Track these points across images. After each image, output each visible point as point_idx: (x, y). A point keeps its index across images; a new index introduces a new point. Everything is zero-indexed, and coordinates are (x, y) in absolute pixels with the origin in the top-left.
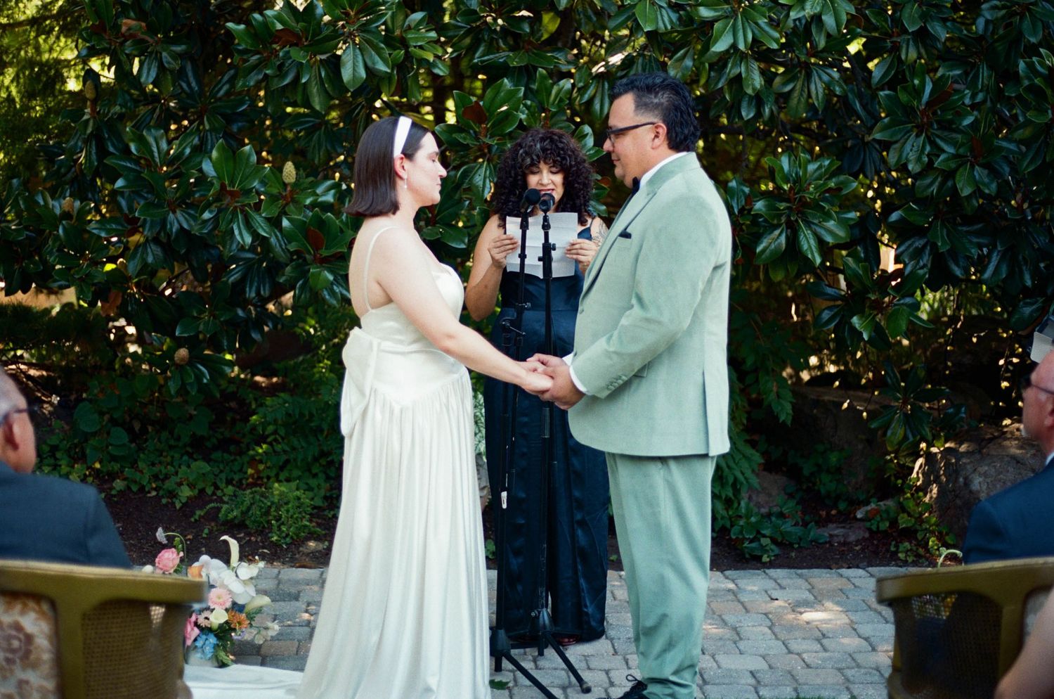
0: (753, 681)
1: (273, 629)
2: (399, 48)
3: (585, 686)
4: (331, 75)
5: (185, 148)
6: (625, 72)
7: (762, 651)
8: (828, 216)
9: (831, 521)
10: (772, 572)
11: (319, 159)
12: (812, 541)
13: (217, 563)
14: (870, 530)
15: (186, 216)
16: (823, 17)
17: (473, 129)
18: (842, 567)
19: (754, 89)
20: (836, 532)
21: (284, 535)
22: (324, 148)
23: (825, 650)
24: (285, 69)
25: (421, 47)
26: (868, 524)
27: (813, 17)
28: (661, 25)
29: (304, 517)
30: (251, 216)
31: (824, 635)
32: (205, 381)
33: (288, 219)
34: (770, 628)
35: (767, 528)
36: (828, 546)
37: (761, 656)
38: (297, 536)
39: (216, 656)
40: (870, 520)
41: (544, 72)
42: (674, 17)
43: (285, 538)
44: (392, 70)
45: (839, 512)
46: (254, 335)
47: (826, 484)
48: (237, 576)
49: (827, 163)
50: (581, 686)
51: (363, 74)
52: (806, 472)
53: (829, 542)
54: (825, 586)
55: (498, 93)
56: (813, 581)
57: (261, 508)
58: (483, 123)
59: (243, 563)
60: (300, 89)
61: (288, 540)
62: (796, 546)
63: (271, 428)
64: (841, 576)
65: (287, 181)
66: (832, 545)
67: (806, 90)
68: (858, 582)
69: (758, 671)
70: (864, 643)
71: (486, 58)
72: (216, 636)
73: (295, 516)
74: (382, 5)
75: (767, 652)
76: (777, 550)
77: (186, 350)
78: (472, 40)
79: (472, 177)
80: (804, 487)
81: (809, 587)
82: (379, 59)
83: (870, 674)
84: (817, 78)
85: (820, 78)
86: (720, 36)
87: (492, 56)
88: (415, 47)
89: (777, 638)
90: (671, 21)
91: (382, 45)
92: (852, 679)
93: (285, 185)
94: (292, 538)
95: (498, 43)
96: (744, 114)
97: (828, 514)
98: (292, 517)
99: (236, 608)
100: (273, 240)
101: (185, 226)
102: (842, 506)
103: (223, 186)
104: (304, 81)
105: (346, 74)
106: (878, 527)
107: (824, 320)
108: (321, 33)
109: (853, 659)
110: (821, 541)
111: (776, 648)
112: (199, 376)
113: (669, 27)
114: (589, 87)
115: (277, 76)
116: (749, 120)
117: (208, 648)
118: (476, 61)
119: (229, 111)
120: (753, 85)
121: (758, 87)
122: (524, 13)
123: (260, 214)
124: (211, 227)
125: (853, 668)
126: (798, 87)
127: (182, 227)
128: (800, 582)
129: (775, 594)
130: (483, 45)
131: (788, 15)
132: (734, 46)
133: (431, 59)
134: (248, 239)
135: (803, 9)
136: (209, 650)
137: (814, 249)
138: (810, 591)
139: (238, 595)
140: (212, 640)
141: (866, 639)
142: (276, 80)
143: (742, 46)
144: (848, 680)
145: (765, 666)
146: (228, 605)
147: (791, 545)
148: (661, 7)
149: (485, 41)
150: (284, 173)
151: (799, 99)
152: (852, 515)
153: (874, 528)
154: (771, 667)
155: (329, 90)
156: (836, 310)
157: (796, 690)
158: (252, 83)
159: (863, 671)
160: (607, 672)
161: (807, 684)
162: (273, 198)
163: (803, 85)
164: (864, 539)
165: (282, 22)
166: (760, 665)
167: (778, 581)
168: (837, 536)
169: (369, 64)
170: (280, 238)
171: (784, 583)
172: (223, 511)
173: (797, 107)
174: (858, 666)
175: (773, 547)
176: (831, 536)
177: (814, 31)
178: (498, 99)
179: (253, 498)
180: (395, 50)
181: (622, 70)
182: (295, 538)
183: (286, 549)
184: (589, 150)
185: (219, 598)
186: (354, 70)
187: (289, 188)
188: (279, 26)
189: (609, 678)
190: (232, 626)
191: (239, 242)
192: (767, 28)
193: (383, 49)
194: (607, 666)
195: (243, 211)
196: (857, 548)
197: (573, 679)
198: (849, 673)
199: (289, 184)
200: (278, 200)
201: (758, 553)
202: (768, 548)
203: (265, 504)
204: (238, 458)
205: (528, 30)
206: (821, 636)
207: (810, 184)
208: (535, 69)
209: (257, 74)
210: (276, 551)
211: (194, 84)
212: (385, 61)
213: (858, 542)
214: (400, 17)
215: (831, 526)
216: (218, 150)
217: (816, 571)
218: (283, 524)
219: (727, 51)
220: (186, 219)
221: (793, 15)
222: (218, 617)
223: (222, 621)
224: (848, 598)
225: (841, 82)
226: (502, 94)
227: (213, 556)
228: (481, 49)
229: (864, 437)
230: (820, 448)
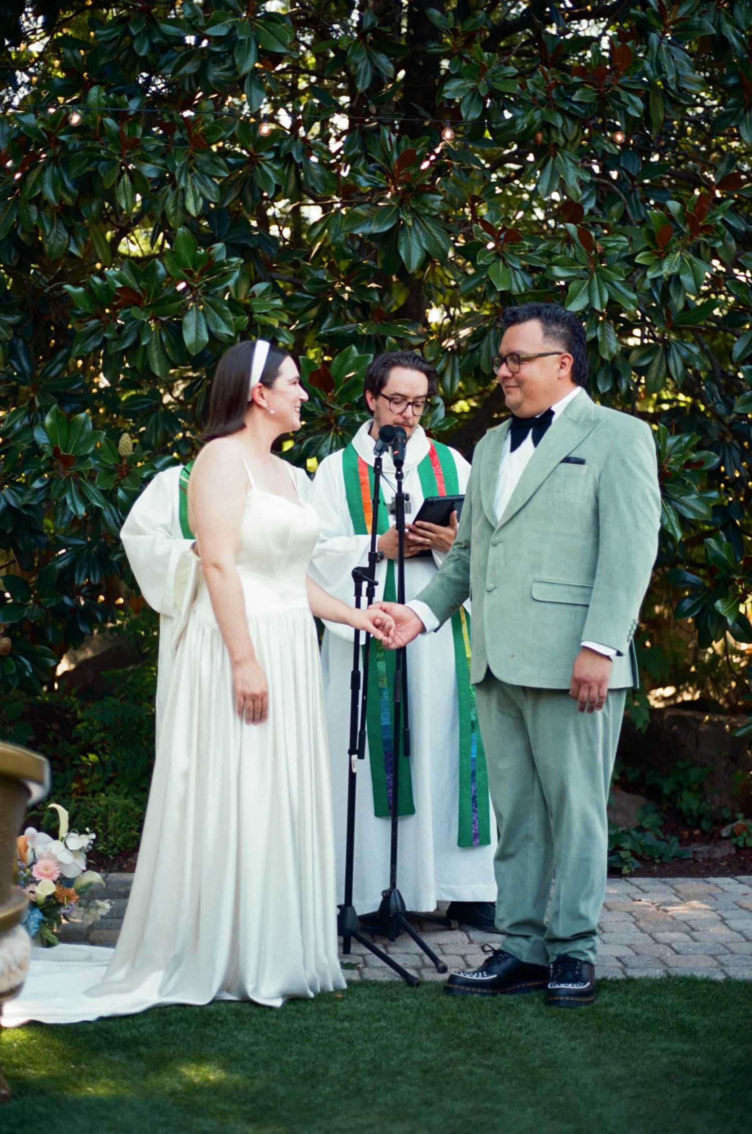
0: (619, 964)
1: (104, 908)
2: (243, 314)
3: (440, 965)
4: (172, 339)
5: (14, 424)
6: (475, 345)
7: (626, 942)
8: (688, 491)
9: (694, 841)
10: (634, 880)
11: (156, 440)
12: (674, 857)
13: (44, 836)
14: (736, 846)
15: (14, 493)
16: (681, 277)
17: (318, 397)
18: (708, 877)
19: (610, 354)
20: (700, 849)
21: (111, 845)
22: (161, 428)
23: (695, 940)
24: (125, 332)
25: (265, 314)
26: (734, 840)
27: (670, 277)
28: (515, 287)
29: (133, 828)
30: (84, 486)
31: (693, 929)
32: (28, 674)
33: (123, 490)
34: (634, 923)
35: (627, 841)
36: (691, 862)
37: (626, 945)
38: (125, 847)
39: (41, 935)
40: (736, 836)
41: (394, 341)
42: (528, 280)
43: (112, 848)
44: (236, 335)
45: (703, 832)
46: (82, 628)
47: (689, 802)
48: (66, 847)
49: (687, 439)
50: (437, 966)
51: (206, 337)
52: (666, 791)
53: (693, 859)
54: (691, 891)
55: (346, 360)
56: (679, 887)
57: (87, 817)
58: (330, 391)
59: (72, 834)
60: (141, 353)
61: (115, 851)
62: (658, 861)
63: (98, 737)
64: (709, 883)
65: (123, 453)
66: (696, 861)
67: (664, 364)
68: (726, 888)
69: (624, 957)
70: (739, 936)
71: (333, 329)
72: (42, 911)
73: (123, 826)
74: (226, 266)
75: (633, 942)
76: (638, 864)
77: (9, 639)
78: (319, 311)
79: (319, 448)
80: (664, 808)
81: (674, 891)
82: (222, 322)
83: (745, 959)
84: (675, 352)
85: (679, 353)
86: (576, 296)
87: (339, 328)
88: (259, 314)
89: (642, 931)
90: (525, 284)
91: (226, 308)
92: (726, 963)
93: (121, 458)
94: (119, 849)
95: (345, 315)
96: (600, 387)
97: (691, 834)
98: (120, 826)
99: (63, 881)
100: (107, 514)
101: (12, 503)
102: (705, 825)
103: (56, 451)
104: (144, 343)
105: (189, 337)
106: (745, 844)
107: (686, 609)
108: (162, 292)
109: (726, 947)
110: (684, 857)
111: (642, 940)
112: (21, 669)
113: (523, 289)
114: (439, 363)
115: (116, 340)
116: (605, 394)
117: (32, 923)
118: (322, 332)
119: (61, 390)
120: (609, 349)
121: (615, 352)
122: (373, 285)
123: (95, 486)
124: (42, 497)
125: (726, 954)
126: (657, 361)
127: (8, 504)
128: (664, 887)
129: (637, 897)
130: (331, 315)
131: (645, 276)
132: (590, 307)
133: (276, 325)
134: (82, 511)
135: (661, 269)
136: (33, 924)
137: (674, 523)
138: (676, 895)
139: (68, 865)
140: (37, 915)
141: (740, 932)
142: (115, 343)
143: (598, 307)
144: (722, 964)
145: (633, 954)
146: (56, 877)
147: (652, 860)
148: (515, 269)
149: (332, 311)
150: (121, 445)
151: (658, 374)
152: (716, 835)
153: (741, 844)
154: (637, 954)
155: (171, 355)
156: (698, 599)
157: (666, 971)
158: (90, 349)
159: (737, 957)
160: (463, 957)
161: (678, 967)
162: (109, 472)
163: (661, 359)
164: (730, 856)
165: (121, 282)
166: (626, 952)
167: (642, 887)
168: (701, 852)
169: (213, 329)
170: (115, 512)
171: (647, 888)
172: (45, 818)
173: (655, 382)
174: (732, 953)
175: (633, 860)
176: (694, 852)
177: (672, 292)
178: (346, 368)
179: (78, 807)
180: (238, 316)
181: (474, 342)
182: (122, 848)
183: (113, 861)
184: (440, 421)
185: (47, 870)
186: (197, 333)
187: (125, 462)
188: (119, 285)
189: (466, 962)
190: (60, 901)
191: (72, 513)
192: (623, 290)
193: (226, 311)
194: (463, 952)
195: (76, 482)
196: (723, 864)
197: (427, 959)
198: (723, 959)
199: (125, 457)
200: (112, 474)
201: (618, 865)
202: (628, 861)
203: (91, 812)
204: (61, 774)
205: (377, 299)
206: (690, 929)
207: (669, 457)
208: (384, 338)
209: (95, 340)
210: (102, 862)
211: (25, 364)
212: (228, 323)
213: (723, 859)
214: (244, 287)
215: (694, 845)
216: (52, 416)
217: (680, 879)
218: (109, 834)
219: (583, 312)
220: (13, 496)
221: (650, 274)
222: (45, 889)
223: (49, 892)
224: (716, 899)
225: (701, 356)
226: (350, 362)
227: (39, 829)
228: (329, 320)
229: (727, 754)
230: (681, 765)
